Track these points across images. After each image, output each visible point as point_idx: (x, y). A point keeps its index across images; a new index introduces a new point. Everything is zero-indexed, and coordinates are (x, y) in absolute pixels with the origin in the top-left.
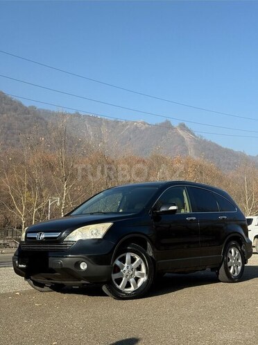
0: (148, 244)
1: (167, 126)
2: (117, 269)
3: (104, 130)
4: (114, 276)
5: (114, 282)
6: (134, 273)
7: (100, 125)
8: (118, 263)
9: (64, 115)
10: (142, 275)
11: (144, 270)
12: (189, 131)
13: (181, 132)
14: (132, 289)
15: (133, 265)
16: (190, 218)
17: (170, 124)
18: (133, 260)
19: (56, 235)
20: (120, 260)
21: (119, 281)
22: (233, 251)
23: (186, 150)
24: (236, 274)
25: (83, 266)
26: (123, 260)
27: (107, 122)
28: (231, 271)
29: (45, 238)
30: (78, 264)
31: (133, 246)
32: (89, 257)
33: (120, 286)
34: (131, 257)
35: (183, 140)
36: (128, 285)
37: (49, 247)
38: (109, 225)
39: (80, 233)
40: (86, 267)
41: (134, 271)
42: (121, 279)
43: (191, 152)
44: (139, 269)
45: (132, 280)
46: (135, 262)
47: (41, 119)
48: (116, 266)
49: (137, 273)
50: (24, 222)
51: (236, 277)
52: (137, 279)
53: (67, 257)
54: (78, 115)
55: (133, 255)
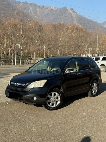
0: (61, 87)
1: (65, 9)
2: (49, 99)
3: (38, 10)
4: (48, 101)
5: (47, 104)
6: (55, 100)
7: (36, 8)
8: (49, 96)
9: (20, 2)
10: (58, 100)
11: (59, 99)
12: (74, 11)
13: (71, 12)
14: (54, 106)
15: (55, 96)
16: (78, 74)
17: (66, 8)
18: (55, 94)
19: (24, 85)
20: (50, 95)
21: (49, 103)
22: (94, 84)
23: (73, 20)
24: (95, 93)
25: (35, 99)
26: (51, 95)
27: (39, 7)
28: (93, 92)
29: (19, 85)
30: (33, 98)
31: (55, 89)
32: (37, 95)
33: (50, 105)
34: (54, 93)
35: (72, 16)
36: (53, 105)
37: (20, 89)
38: (45, 81)
39: (34, 85)
40: (36, 99)
41: (55, 99)
42: (50, 102)
43: (75, 21)
44: (57, 98)
45: (54, 103)
46: (56, 95)
47: (10, 4)
48: (48, 97)
49: (56, 100)
50: (5, 54)
51: (95, 95)
52: (56, 102)
53: (28, 95)
54: (26, 3)
55: (55, 92)
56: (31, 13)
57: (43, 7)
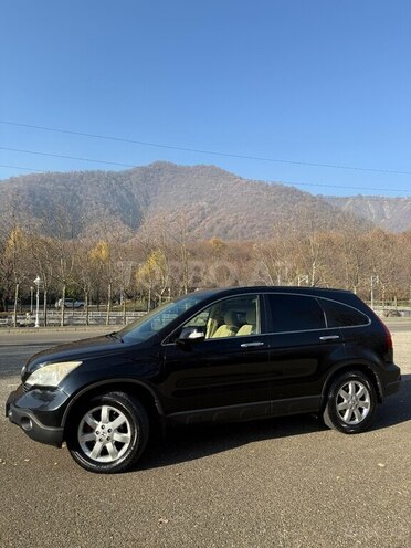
56: (372, 214)
57: (398, 199)
